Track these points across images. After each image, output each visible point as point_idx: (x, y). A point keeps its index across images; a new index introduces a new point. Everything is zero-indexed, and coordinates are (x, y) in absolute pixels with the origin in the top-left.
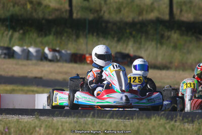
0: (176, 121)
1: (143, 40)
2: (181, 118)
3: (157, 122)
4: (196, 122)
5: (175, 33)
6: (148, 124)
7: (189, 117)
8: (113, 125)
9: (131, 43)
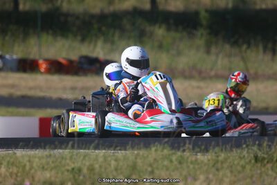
0: (184, 151)
1: (116, 38)
2: (191, 147)
3: (159, 152)
4: (211, 151)
5: (160, 27)
6: (148, 156)
7: (202, 145)
8: (101, 160)
9: (100, 43)
